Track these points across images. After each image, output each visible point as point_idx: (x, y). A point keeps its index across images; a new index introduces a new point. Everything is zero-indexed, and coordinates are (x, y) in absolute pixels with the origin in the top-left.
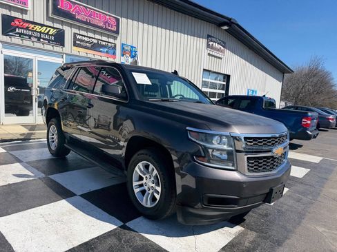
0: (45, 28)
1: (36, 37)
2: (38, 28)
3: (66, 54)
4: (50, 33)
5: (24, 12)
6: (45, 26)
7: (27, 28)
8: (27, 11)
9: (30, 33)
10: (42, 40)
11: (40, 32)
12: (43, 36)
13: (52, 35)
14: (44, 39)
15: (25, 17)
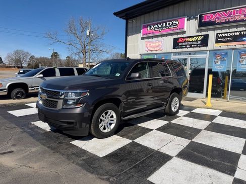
0: (195, 38)
1: (189, 45)
2: (191, 39)
3: (210, 51)
4: (198, 40)
5: (184, 32)
6: (195, 36)
7: (185, 42)
8: (185, 32)
9: (186, 43)
10: (193, 46)
11: (192, 41)
12: (193, 43)
13: (200, 40)
14: (194, 45)
15: (185, 35)
